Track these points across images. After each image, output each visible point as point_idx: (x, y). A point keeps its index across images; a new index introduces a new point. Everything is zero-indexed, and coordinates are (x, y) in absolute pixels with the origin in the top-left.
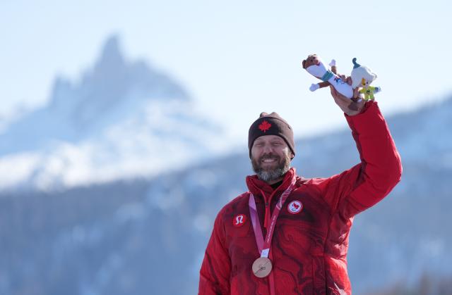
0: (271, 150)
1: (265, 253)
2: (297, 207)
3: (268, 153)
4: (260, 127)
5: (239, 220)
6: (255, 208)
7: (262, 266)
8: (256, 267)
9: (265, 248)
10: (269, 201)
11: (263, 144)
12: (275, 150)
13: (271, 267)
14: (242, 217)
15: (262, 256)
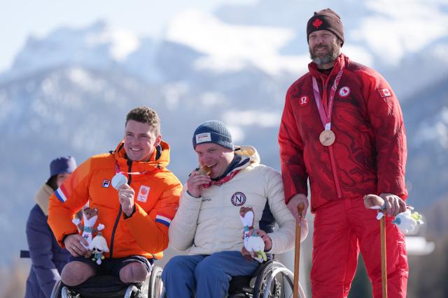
0: (321, 42)
1: (328, 126)
2: (345, 91)
3: (318, 43)
4: (314, 24)
5: (304, 100)
6: (318, 91)
7: (327, 137)
8: (322, 138)
9: (327, 122)
10: (326, 85)
11: (315, 36)
12: (325, 41)
13: (334, 137)
14: (306, 98)
15: (326, 129)
